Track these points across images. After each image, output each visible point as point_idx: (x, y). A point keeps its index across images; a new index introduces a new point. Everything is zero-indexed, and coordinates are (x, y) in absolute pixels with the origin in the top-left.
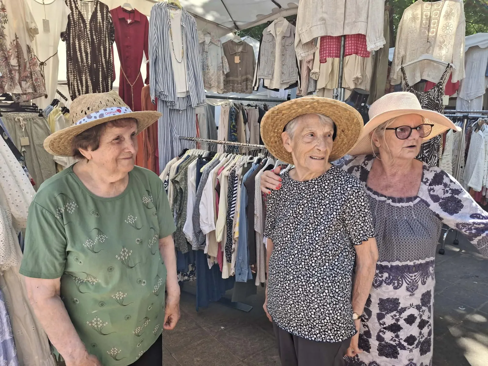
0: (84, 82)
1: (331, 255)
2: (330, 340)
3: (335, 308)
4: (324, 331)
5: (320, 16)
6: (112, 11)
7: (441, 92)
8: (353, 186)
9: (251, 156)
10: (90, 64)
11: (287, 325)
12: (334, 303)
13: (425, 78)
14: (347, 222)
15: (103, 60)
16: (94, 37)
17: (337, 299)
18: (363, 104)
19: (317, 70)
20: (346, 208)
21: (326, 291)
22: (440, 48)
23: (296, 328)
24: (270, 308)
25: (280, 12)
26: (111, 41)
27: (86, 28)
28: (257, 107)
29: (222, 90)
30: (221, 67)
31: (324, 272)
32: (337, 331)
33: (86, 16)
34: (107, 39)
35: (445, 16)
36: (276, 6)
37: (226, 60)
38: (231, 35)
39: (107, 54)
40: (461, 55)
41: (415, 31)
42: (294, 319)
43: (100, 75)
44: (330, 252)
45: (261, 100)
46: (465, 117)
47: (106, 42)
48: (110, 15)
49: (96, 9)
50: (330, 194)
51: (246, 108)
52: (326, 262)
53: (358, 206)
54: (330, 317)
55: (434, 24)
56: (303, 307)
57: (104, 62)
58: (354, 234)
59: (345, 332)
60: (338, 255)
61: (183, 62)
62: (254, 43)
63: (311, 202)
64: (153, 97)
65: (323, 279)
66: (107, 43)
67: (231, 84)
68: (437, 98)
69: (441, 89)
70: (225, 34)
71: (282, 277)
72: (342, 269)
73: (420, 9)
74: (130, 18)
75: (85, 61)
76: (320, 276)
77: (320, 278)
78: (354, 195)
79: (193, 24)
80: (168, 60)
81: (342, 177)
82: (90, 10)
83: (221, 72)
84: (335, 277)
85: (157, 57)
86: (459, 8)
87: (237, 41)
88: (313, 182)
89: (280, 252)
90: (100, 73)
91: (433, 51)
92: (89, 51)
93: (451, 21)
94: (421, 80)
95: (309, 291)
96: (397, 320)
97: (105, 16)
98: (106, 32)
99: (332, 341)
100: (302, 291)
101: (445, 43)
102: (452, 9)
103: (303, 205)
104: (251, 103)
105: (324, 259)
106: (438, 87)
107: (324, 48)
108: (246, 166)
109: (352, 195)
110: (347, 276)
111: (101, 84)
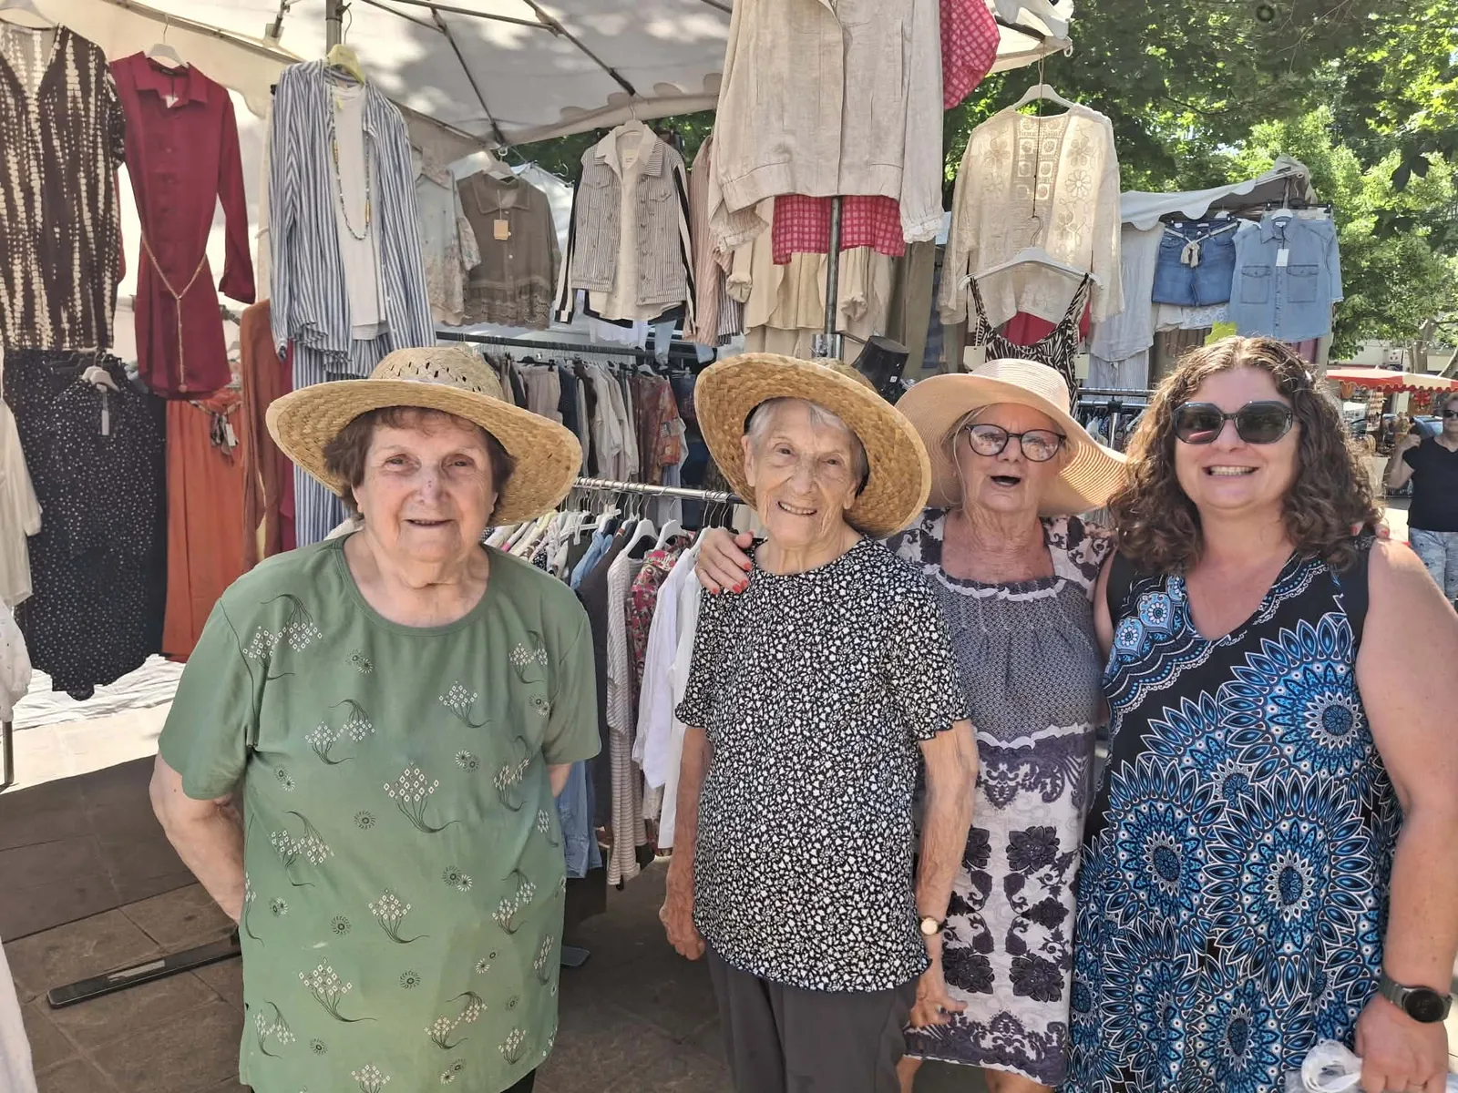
0: (19, 282)
1: (858, 766)
2: (864, 986)
3: (873, 903)
4: (849, 964)
5: (775, 139)
6: (116, 67)
7: (1070, 346)
8: (909, 591)
9: (586, 513)
10: (39, 225)
11: (750, 956)
12: (872, 889)
13: (1027, 308)
14: (895, 682)
15: (87, 215)
16: (56, 143)
17: (879, 878)
18: (893, 379)
19: (745, 277)
20: (893, 647)
21: (852, 860)
22: (1062, 234)
23: (774, 963)
24: (702, 919)
25: (632, 103)
26: (114, 157)
27: (28, 113)
28: (556, 368)
29: (457, 315)
30: (456, 250)
31: (845, 810)
32: (882, 961)
33: (25, 74)
34: (100, 151)
35: (1071, 153)
36: (619, 89)
37: (470, 230)
38: (481, 159)
39: (101, 198)
40: (1114, 253)
41: (1000, 187)
42: (770, 939)
43: (77, 262)
44: (856, 759)
45: (563, 347)
46: (1114, 407)
47: (96, 161)
48: (109, 77)
49: (61, 54)
50: (852, 608)
51: (521, 367)
52: (848, 786)
53: (923, 642)
54: (861, 927)
55: (1047, 171)
56: (794, 906)
57: (88, 222)
58: (916, 713)
59: (901, 965)
60: (877, 767)
61: (368, 238)
62: (547, 184)
63: (803, 629)
64: (280, 341)
65: (842, 828)
66: (101, 164)
67: (485, 301)
68: (1062, 361)
69: (1070, 337)
70: (462, 155)
71: (738, 828)
72: (888, 801)
73: (1011, 129)
74: (172, 93)
75: (22, 215)
76: (835, 822)
77: (835, 826)
78: (912, 613)
79: (399, 128)
80: (326, 231)
81: (883, 568)
82: (38, 55)
83: (456, 262)
84: (871, 822)
85: (295, 221)
86: (1104, 136)
87: (498, 175)
88: (811, 577)
89: (728, 763)
90: (77, 255)
91: (1045, 239)
92: (36, 185)
93: (1086, 168)
94: (1019, 314)
95: (809, 861)
96: (1055, 890)
97: (93, 79)
98: (95, 129)
99: (869, 989)
100: (791, 861)
101: (1074, 221)
102: (1086, 139)
103: (785, 636)
104: (537, 353)
105: (843, 777)
106: (1062, 332)
107: (786, 226)
108: (577, 541)
109: (907, 613)
110: (900, 820)
111: (77, 289)
